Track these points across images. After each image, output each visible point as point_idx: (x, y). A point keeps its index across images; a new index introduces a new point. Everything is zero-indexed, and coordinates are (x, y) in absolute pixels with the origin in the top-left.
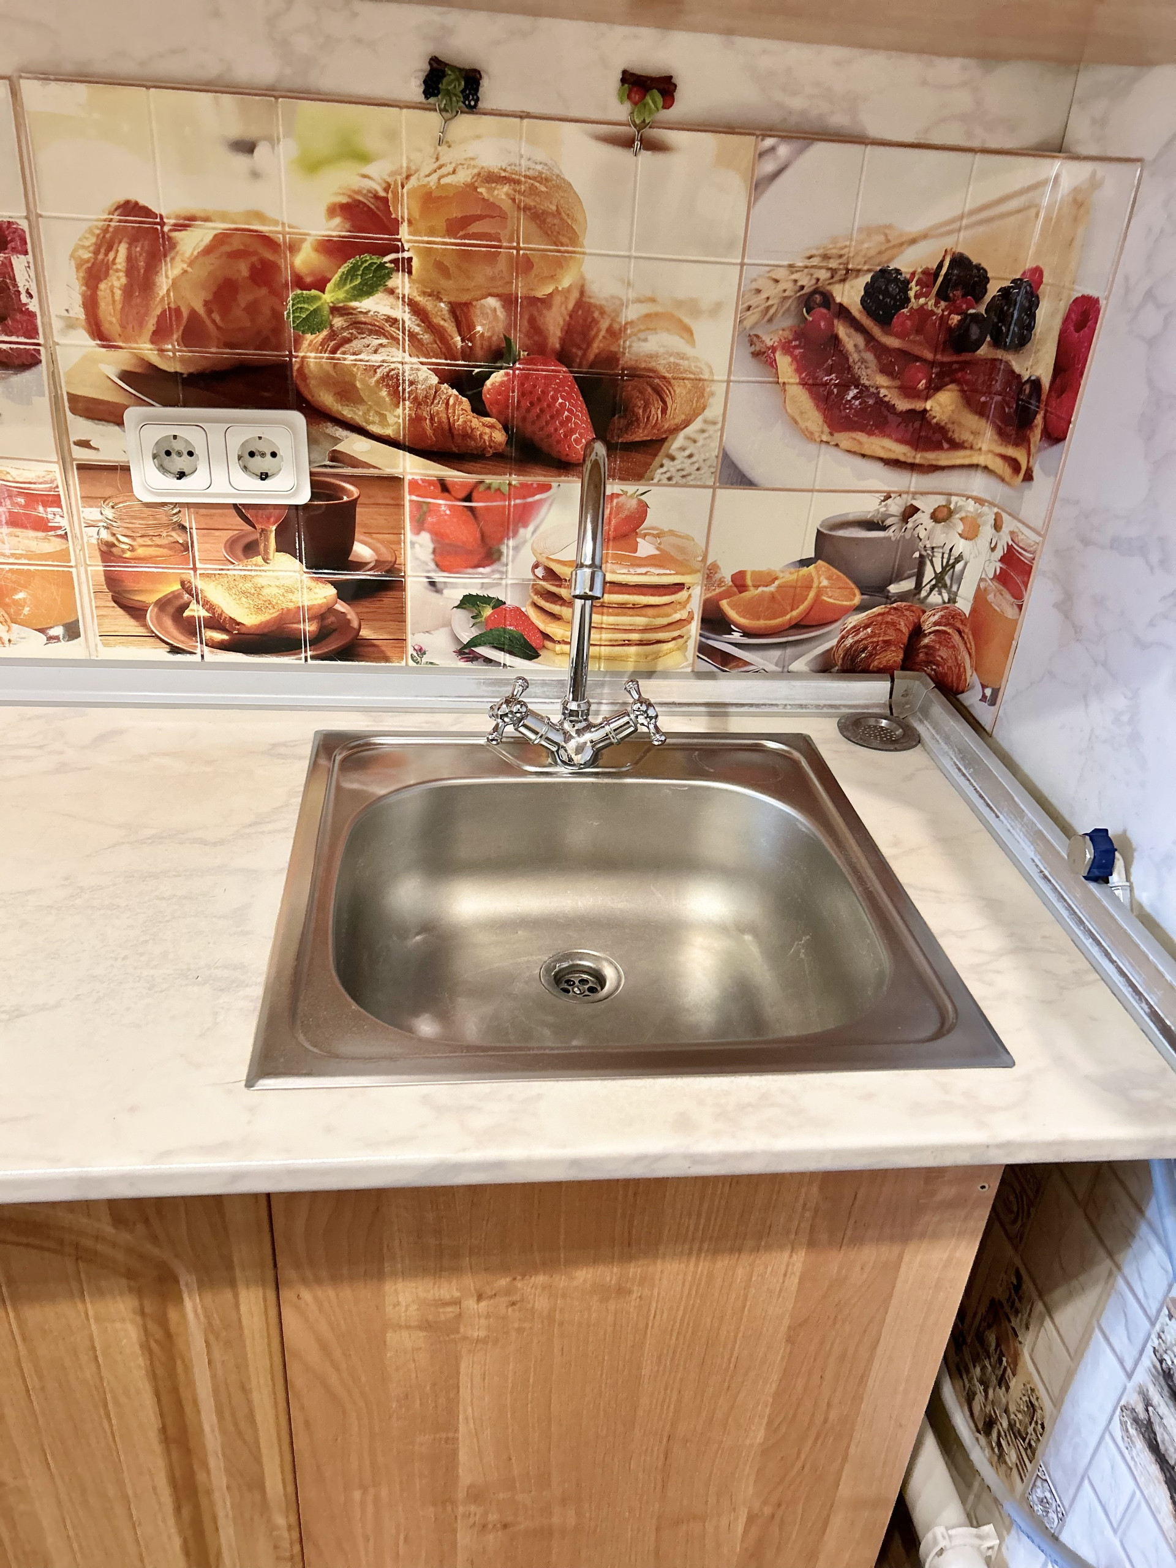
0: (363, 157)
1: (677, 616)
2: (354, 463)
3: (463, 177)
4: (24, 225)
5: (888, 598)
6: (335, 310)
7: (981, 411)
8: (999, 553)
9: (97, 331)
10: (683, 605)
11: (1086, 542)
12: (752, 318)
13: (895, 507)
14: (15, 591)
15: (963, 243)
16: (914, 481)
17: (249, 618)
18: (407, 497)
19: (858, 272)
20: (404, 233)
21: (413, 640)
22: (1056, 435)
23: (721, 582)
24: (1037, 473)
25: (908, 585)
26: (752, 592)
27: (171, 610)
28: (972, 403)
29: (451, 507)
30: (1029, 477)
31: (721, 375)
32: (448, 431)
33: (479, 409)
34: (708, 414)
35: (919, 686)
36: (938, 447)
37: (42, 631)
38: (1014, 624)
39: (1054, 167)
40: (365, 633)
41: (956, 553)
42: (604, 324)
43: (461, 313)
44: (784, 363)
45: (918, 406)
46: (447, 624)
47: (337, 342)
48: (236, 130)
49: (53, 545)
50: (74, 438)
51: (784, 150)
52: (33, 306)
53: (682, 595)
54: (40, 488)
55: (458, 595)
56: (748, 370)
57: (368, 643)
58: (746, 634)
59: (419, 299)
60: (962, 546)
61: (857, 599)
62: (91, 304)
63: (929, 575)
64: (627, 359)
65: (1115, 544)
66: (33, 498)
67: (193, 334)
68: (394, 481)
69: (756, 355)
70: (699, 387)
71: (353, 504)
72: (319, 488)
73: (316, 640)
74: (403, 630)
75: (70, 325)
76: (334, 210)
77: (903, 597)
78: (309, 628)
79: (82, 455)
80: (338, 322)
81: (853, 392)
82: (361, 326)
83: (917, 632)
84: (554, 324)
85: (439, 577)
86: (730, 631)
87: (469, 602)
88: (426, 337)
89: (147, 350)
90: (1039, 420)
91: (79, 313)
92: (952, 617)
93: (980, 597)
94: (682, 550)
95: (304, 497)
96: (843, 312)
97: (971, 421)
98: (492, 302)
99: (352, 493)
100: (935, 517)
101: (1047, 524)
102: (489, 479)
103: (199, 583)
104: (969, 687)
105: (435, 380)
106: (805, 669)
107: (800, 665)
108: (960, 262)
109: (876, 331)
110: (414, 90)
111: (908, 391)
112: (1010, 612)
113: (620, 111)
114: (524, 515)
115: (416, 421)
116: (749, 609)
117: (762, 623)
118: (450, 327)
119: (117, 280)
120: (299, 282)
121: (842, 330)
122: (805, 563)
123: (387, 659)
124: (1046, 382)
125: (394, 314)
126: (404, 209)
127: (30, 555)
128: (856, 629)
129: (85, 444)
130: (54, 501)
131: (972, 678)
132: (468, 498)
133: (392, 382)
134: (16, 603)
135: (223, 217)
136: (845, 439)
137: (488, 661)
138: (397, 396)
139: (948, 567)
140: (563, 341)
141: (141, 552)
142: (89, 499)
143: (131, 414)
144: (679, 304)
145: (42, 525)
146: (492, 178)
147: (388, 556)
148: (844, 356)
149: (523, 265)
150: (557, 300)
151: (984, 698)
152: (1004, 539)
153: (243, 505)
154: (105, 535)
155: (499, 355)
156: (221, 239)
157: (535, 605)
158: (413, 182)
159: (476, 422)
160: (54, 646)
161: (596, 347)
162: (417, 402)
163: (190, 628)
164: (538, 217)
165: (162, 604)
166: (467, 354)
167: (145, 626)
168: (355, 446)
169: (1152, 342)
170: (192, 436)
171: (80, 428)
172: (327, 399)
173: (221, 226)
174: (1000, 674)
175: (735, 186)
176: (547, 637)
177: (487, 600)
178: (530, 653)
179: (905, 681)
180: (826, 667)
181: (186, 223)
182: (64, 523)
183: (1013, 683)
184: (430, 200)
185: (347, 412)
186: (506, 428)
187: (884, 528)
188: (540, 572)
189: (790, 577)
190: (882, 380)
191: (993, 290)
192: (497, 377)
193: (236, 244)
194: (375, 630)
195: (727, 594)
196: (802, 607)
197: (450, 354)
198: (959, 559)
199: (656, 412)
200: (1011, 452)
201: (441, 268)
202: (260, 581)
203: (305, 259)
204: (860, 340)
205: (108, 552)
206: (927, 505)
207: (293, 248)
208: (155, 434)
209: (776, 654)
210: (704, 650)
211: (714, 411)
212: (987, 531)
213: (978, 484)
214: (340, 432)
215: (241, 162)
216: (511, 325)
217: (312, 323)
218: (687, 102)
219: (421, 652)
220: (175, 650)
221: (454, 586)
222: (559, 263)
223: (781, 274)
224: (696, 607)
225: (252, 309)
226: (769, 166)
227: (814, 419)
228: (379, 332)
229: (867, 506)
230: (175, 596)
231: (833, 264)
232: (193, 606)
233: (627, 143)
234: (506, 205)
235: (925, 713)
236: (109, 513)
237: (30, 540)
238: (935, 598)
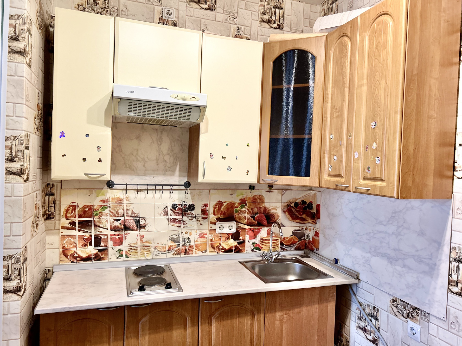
0: (243, 195)
1: (277, 244)
2: (240, 227)
3: (253, 196)
4: (208, 204)
5: (302, 240)
6: (239, 210)
7: (309, 216)
8: (314, 232)
9: (214, 214)
10: (278, 242)
11: (325, 229)
12: (283, 208)
13: (301, 228)
14: (200, 246)
15: (303, 199)
16: (303, 225)
17: (227, 248)
18: (246, 231)
19: (293, 203)
20: (247, 202)
21: (246, 249)
22: (318, 218)
23: (282, 239)
24: (317, 222)
25: (304, 238)
26: (286, 240)
27: (218, 247)
28: (307, 215)
29: (251, 232)
30: (316, 223)
31: (280, 214)
32: (251, 222)
33: (254, 220)
34: (279, 219)
35: (308, 251)
36: (304, 221)
37: (202, 252)
38: (318, 240)
39: (311, 191)
40: (241, 249)
41: (309, 233)
42: (267, 210)
43: (252, 210)
44: (287, 212)
45: (301, 216)
46: (250, 247)
47: (239, 213)
48: (231, 193)
49: (206, 240)
50: (210, 226)
51: (284, 191)
52: (208, 212)
53: (278, 241)
54: (205, 233)
55: (251, 243)
56: (283, 214)
57: (241, 250)
58: (286, 245)
59: (248, 208)
60: (309, 232)
61: (298, 240)
62: (214, 211)
63: (306, 236)
64: (270, 213)
65: (328, 228)
66: (204, 234)
67: (224, 214)
68: (245, 229)
69: (284, 212)
70: (278, 215)
71: (240, 232)
72: (237, 230)
73: (235, 250)
74: (245, 248)
75: (212, 214)
76: (239, 200)
77: (303, 239)
78: (234, 248)
79: (210, 228)
80: (239, 211)
81: (294, 215)
82: (242, 212)
83: (306, 244)
84: (262, 210)
85: (249, 240)
86: (284, 245)
87: (253, 243)
88: (249, 212)
89: (219, 216)
90: (316, 217)
91: (213, 212)
92: (310, 241)
93: (313, 238)
94: (277, 235)
95: (235, 232)
96: (292, 207)
97: (308, 218)
98: (256, 208)
99: (239, 231)
100: (305, 229)
101: (320, 227)
102: (255, 228)
103: (221, 244)
104: (314, 250)
105: (249, 217)
106: (293, 250)
107: (293, 249)
108: (303, 201)
109: (296, 209)
110: (248, 188)
111: (300, 215)
112: (318, 239)
113: (268, 189)
114: (259, 232)
115: (247, 221)
116: (286, 242)
117: (287, 244)
118: (251, 211)
119: (217, 209)
120: (236, 207)
121: (292, 209)
122: (291, 236)
123: (243, 252)
124: (316, 213)
125: (246, 210)
126: (247, 199)
127: (202, 242)
128: (298, 244)
129: (211, 227)
130: (207, 234)
131: (314, 248)
132: (253, 230)
133: (245, 217)
134: (199, 248)
135: (229, 201)
136: (294, 221)
137: (255, 251)
138: (245, 219)
139: (308, 235)
140: (263, 212)
141: (215, 240)
142: (210, 234)
143: (217, 223)
144: (275, 207)
145: (204, 238)
146: (256, 196)
147: (244, 238)
148: (293, 211)
149: (259, 204)
150: (262, 207)
151: (317, 250)
152: (315, 231)
153: (228, 233)
154: (211, 238)
155: (256, 214)
156: (228, 204)
157: (260, 243)
158: (248, 197)
159: (254, 221)
160: (203, 254)
161: (267, 212)
162: (247, 219)
163: (220, 250)
164: (260, 199)
165: (217, 247)
166: (253, 214)
167: (214, 250)
168: (241, 225)
169: (327, 208)
170: (223, 225)
171: (211, 225)
172: (238, 220)
173: (228, 202)
174: (318, 246)
175: (281, 195)
176: (262, 247)
177: (255, 243)
178: (260, 250)
179: (306, 250)
180: (296, 249)
181: (225, 202)
182: (207, 237)
183: (320, 247)
184: (249, 198)
185: (240, 221)
186: (257, 222)
187: (300, 231)
188: (261, 239)
189: (290, 238)
190: (297, 214)
191: (307, 203)
192: (256, 216)
193: (230, 204)
194: (242, 248)
195: (283, 240)
196: (292, 241)
197: (251, 214)
198: (309, 234)
199: (273, 219)
200: (313, 221)
201: (250, 205)
202: (229, 243)
203: (236, 205)
204: (294, 209)
205: (211, 240)
206: (304, 228)
207: (235, 204)
208: (220, 225)
209: (289, 248)
210: (281, 248)
211: (280, 218)
212: (312, 230)
213: (310, 225)
214: (239, 224)
215: (231, 196)
216: (258, 210)
217: (237, 212)
218: (274, 188)
219: (247, 251)
220: (218, 253)
221: (251, 241)
222: (262, 204)
223: (285, 203)
224: (279, 242)
225: (231, 211)
226: (283, 193)
227: (291, 218)
228: (244, 212)
229: (297, 228)
230: (219, 245)
231: (290, 202)
232: (220, 247)
233: (269, 192)
234: (257, 198)
235: (309, 254)
236: (212, 235)
237: (203, 240)
238: (307, 239)
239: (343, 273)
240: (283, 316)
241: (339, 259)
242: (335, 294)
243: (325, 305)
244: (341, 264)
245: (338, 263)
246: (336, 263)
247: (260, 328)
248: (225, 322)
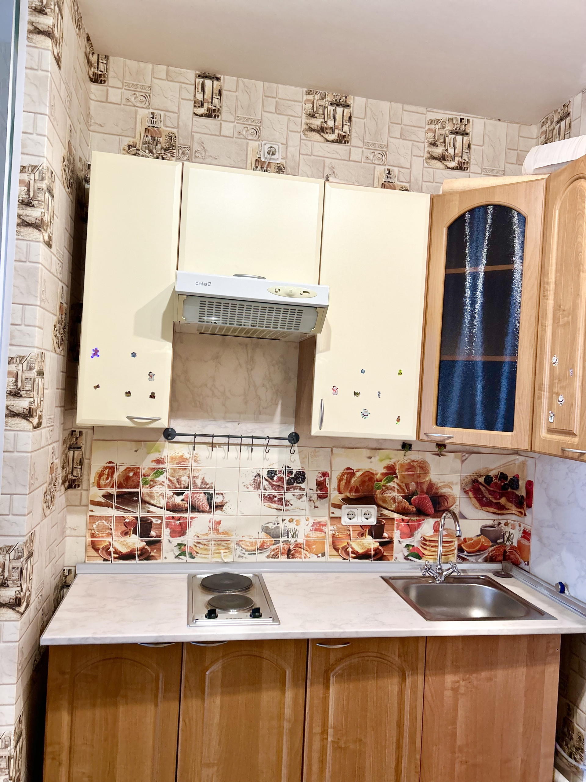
0: (390, 459)
1: (452, 548)
2: (385, 515)
3: (408, 461)
4: (329, 472)
5: (497, 544)
6: (383, 486)
7: (511, 502)
8: (522, 532)
9: (339, 491)
10: (453, 546)
11: (542, 527)
12: (463, 485)
13: (496, 523)
14: (313, 546)
15: (502, 470)
16: (499, 517)
17: (360, 551)
18: (395, 523)
19: (483, 476)
20: (397, 471)
21: (395, 555)
22: (530, 506)
23: (461, 540)
24: (527, 514)
25: (501, 540)
26: (468, 543)
27: (344, 549)
28: (508, 500)
29: (404, 525)
30: (525, 515)
31: (458, 496)
32: (404, 509)
33: (410, 504)
34: (456, 504)
35: (508, 565)
36: (503, 510)
37: (317, 555)
38: (529, 547)
39: (517, 457)
40: (385, 554)
41: (511, 533)
42: (435, 487)
43: (407, 486)
44: (470, 493)
45: (498, 501)
46: (402, 551)
47: (383, 491)
48: (368, 456)
49: (323, 535)
50: (331, 512)
51: (467, 455)
52: (328, 486)
53: (453, 543)
54: (322, 522)
55: (404, 544)
56: (464, 495)
57: (385, 556)
58: (468, 552)
59: (399, 483)
60: (512, 531)
61: (491, 544)
62: (339, 486)
63: (506, 538)
64: (440, 493)
65: (548, 526)
66: (321, 525)
67: (357, 491)
68: (393, 519)
69: (465, 492)
70: (454, 498)
71: (384, 524)
72: (378, 521)
73: (374, 556)
74: (393, 553)
75: (335, 490)
76: (384, 468)
77: (501, 543)
78: (373, 553)
79: (332, 515)
80: (384, 488)
81: (484, 499)
82: (388, 488)
83: (505, 552)
84: (425, 487)
85: (401, 540)
86: (464, 552)
87: (407, 546)
88: (400, 490)
89: (348, 494)
90: (525, 503)
91: (336, 487)
92: (512, 548)
93: (519, 542)
94: (452, 533)
95: (375, 523)
96: (481, 483)
97: (510, 504)
98: (413, 483)
99: (383, 522)
100: (505, 525)
101: (532, 524)
102: (412, 518)
103: (351, 543)
104: (521, 563)
105: (402, 498)
106: (481, 561)
107: (480, 560)
108: (502, 473)
109: (488, 487)
110: (400, 448)
111: (496, 498)
112: (527, 544)
113: (437, 450)
114: (419, 526)
115: (398, 506)
116: (469, 546)
117: (471, 550)
118: (405, 488)
119: (344, 481)
120: (377, 481)
121: (481, 487)
122: (479, 536)
123: (389, 560)
124: (525, 496)
125: (395, 486)
126: (397, 467)
127: (318, 537)
128: (492, 551)
129: (333, 513)
130: (325, 525)
131: (521, 561)
132: (408, 522)
133: (393, 499)
134: (312, 548)
135: (365, 469)
136: (484, 508)
137: (411, 560)
138: (394, 502)
139: (510, 536)
140: (427, 490)
141: (340, 536)
142: (331, 524)
143: (343, 507)
144: (449, 483)
145: (321, 531)
146: (414, 461)
147: (391, 536)
148: (482, 491)
149: (419, 476)
150: (425, 483)
151: (525, 564)
152: (522, 529)
153: (363, 525)
154: (333, 532)
155: (414, 494)
156: (363, 474)
157: (421, 546)
158: (399, 463)
159: (410, 506)
160: (319, 558)
161: (433, 491)
162: (398, 503)
163: (348, 553)
164: (422, 468)
165: (343, 548)
166: (409, 493)
167: (339, 553)
168: (386, 512)
169: (546, 489)
170: (355, 510)
171: (333, 509)
172: (381, 503)
173: (363, 471)
174: (528, 558)
175: (458, 462)
176: (424, 554)
177: (411, 545)
178: (419, 558)
179: (505, 564)
180: (486, 560)
181: (358, 471)
182: (326, 530)
183: (532, 558)
184: (402, 465)
185: (384, 505)
186: (416, 508)
187: (495, 527)
188: (422, 539)
189: (475, 539)
190: (490, 496)
191: (509, 478)
192: (414, 497)
193: (366, 474)
194: (387, 553)
195: (463, 543)
196: (479, 546)
197: (405, 493)
198: (512, 534)
199: (446, 503)
200: (519, 510)
201: (404, 477)
202: (363, 542)
203: (378, 476)
204: (484, 488)
205: (333, 536)
206: (503, 522)
207: (377, 474)
208: (348, 511)
209: (475, 557)
210: (459, 556)
211: (457, 503)
212: (518, 527)
213: (514, 517)
214: (383, 509)
215: (369, 460)
216: (417, 487)
217: (379, 488)
218: (448, 448)
219: (396, 558)
220: (344, 559)
221: (404, 542)
222: (426, 476)
223: (468, 477)
224: (456, 546)
225: (368, 486)
226: (464, 458)
227: (477, 505)
228: (391, 489)
229: (490, 523)
230: (346, 546)
231: (478, 475)
232: (349, 548)
233: (438, 455)
234: (416, 466)
235: (511, 570)
236: (335, 527)
237: (319, 534)
238: (508, 543)
239: (575, 611)
240: (458, 682)
241: (567, 583)
242: (558, 650)
243: (539, 668)
244: (572, 595)
245: (566, 592)
246: (562, 591)
247: (416, 701)
248: (352, 686)
